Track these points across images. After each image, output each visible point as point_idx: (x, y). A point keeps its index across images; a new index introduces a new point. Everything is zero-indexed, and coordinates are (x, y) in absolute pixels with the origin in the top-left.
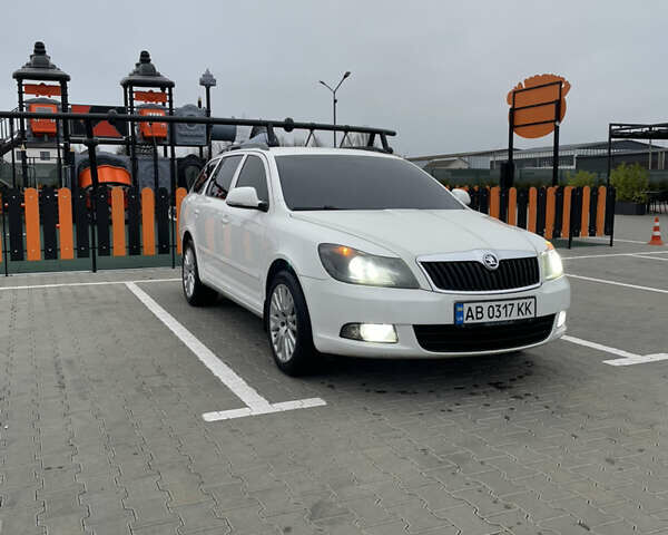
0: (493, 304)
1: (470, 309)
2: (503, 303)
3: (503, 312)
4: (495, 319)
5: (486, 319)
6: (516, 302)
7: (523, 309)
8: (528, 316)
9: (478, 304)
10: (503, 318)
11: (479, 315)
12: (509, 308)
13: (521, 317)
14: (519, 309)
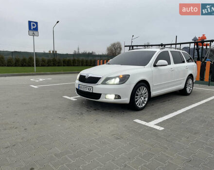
2: (85, 87)
4: (83, 90)
6: (88, 87)
7: (89, 89)
8: (90, 91)
9: (81, 86)
10: (85, 90)
11: (81, 88)
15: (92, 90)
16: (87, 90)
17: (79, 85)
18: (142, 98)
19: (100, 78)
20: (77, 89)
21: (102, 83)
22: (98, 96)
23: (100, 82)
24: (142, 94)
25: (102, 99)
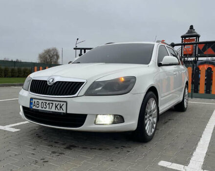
0: (44, 101)
1: (35, 102)
2: (48, 102)
3: (48, 106)
4: (43, 109)
5: (40, 108)
6: (54, 103)
7: (59, 107)
8: (61, 111)
9: (38, 100)
10: (47, 109)
11: (38, 106)
12: (51, 105)
13: (57, 111)
14: (56, 107)
15: (64, 107)
16: (53, 110)
17: (31, 99)
18: (150, 118)
19: (81, 83)
20: (24, 108)
21: (87, 94)
22: (80, 119)
23: (83, 90)
24: (150, 112)
25: (87, 126)
